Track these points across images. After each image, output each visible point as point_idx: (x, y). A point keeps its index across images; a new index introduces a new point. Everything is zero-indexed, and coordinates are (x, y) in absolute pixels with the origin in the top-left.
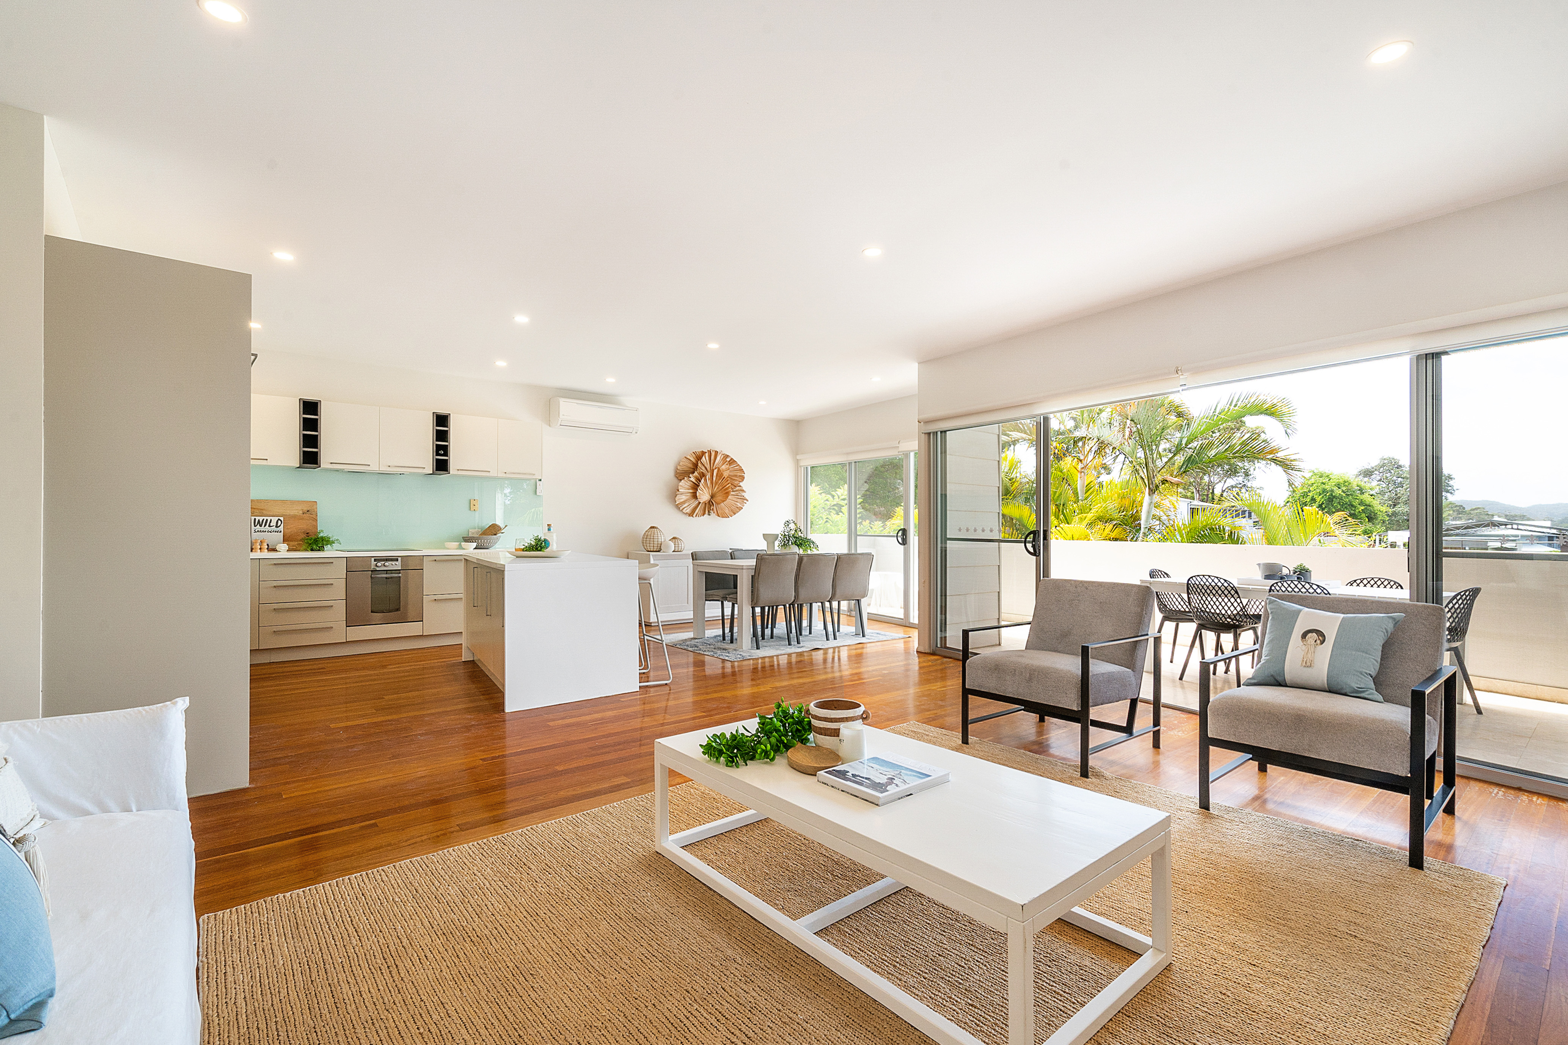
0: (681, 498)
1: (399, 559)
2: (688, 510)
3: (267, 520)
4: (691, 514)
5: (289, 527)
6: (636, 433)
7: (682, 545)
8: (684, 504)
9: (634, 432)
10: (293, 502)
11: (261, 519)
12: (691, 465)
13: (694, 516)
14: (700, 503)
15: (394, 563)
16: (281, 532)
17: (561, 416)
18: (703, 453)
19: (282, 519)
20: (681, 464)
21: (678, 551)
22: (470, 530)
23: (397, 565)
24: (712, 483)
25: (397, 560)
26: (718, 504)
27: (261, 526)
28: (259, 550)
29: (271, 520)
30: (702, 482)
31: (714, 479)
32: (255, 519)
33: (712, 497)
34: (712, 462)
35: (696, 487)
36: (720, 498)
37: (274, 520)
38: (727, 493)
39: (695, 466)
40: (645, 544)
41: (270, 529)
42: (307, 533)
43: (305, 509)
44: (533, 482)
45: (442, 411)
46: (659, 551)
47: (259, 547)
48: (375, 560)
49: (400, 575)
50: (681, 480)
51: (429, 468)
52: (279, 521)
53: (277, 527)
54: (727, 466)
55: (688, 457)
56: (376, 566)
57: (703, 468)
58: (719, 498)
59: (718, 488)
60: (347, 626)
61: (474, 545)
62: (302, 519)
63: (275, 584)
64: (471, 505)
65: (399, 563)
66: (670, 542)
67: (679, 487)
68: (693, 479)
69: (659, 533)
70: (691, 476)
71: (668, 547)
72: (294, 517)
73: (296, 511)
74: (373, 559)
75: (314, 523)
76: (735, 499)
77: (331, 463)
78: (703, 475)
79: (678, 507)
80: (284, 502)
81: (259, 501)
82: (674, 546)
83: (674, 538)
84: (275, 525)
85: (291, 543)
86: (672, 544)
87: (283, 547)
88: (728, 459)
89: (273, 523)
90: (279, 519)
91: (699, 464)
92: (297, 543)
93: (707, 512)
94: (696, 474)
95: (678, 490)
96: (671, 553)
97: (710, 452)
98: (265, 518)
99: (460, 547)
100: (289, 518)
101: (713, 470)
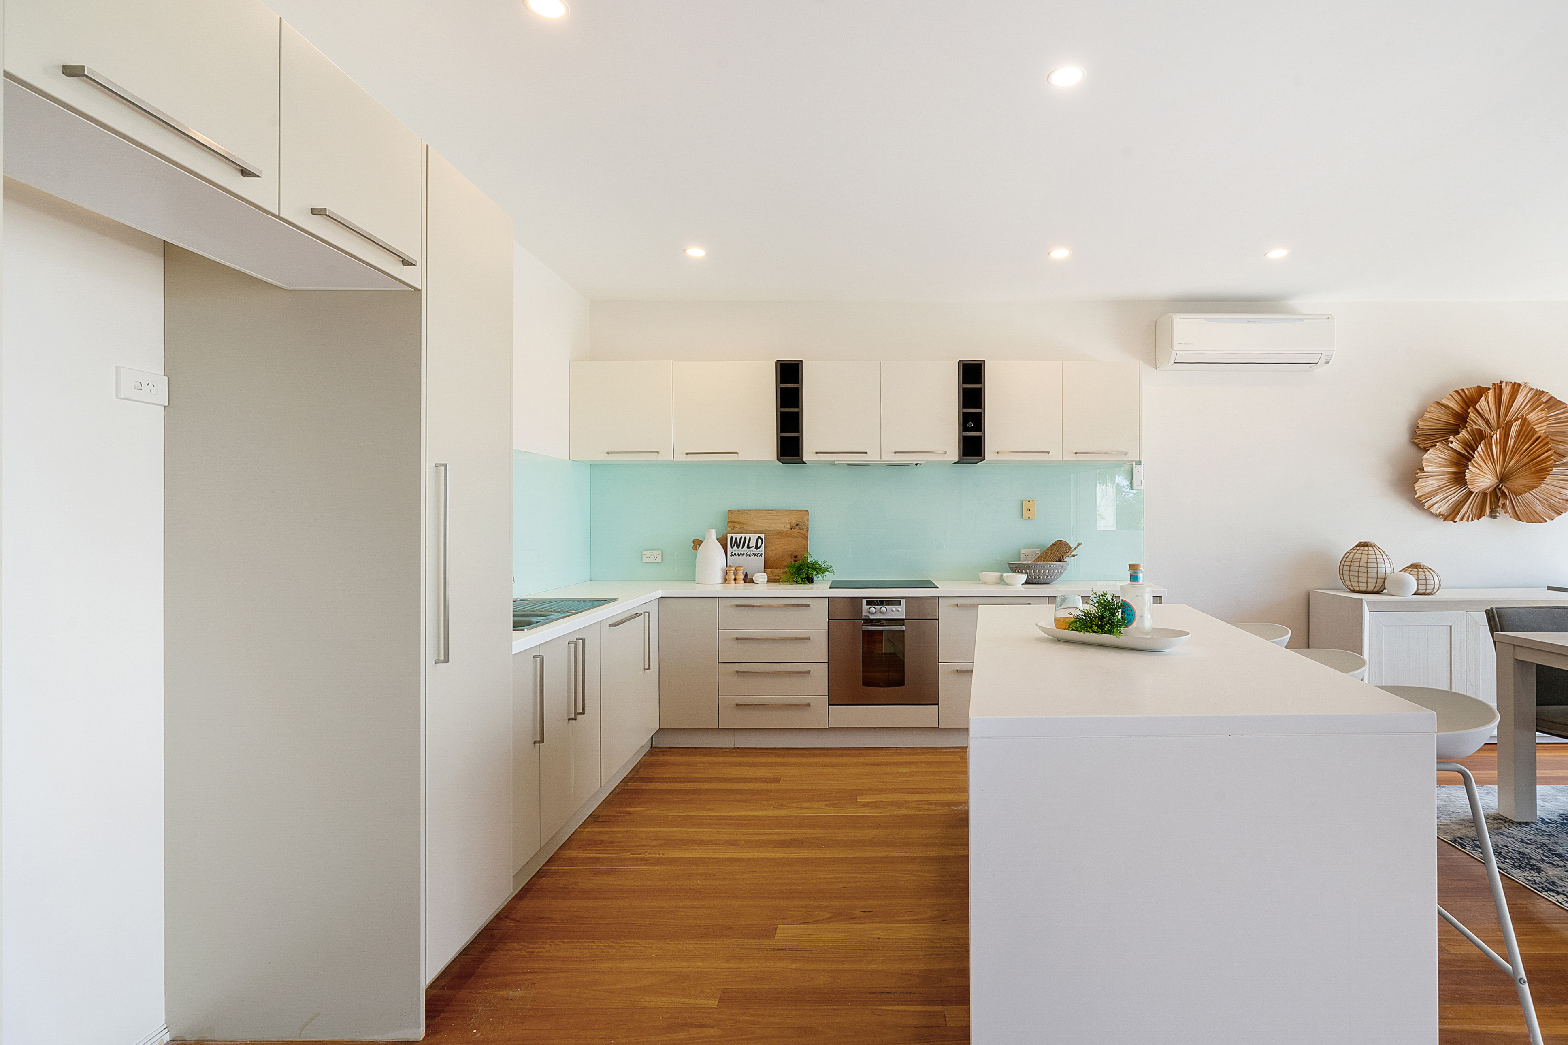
0: (1424, 486)
1: (903, 601)
2: (1443, 508)
3: (745, 538)
4: (1451, 515)
5: (773, 548)
6: (1327, 362)
7: (1434, 581)
8: (1434, 495)
9: (1322, 361)
10: (780, 512)
11: (738, 536)
12: (1449, 419)
13: (1457, 519)
14: (1471, 493)
15: (894, 608)
16: (761, 555)
17: (1176, 346)
18: (1481, 391)
19: (762, 536)
20: (1427, 415)
21: (1425, 594)
22: (1023, 551)
23: (898, 612)
24: (1504, 450)
25: (899, 603)
26: (1517, 494)
27: (738, 547)
28: (734, 582)
29: (750, 538)
30: (1479, 449)
31: (1511, 441)
32: (732, 537)
33: (1503, 478)
34: (1503, 407)
35: (1462, 461)
36: (1522, 481)
37: (754, 537)
38: (1542, 470)
39: (1460, 420)
40: (1346, 578)
41: (748, 551)
42: (795, 557)
43: (794, 522)
44: (1126, 467)
45: (972, 357)
46: (1378, 592)
47: (733, 577)
48: (868, 603)
49: (903, 628)
50: (1426, 450)
51: (953, 450)
52: (760, 540)
53: (757, 548)
54: (1542, 414)
55: (1444, 401)
56: (869, 612)
57: (1480, 421)
58: (1518, 482)
59: (1517, 462)
60: (829, 705)
61: (1023, 577)
62: (790, 536)
63: (739, 634)
64: (1025, 510)
65: (902, 608)
66: (1406, 574)
67: (1424, 464)
68: (1455, 445)
69: (1379, 556)
70: (1451, 438)
71: (1401, 585)
72: (780, 533)
73: (782, 524)
74: (864, 601)
75: (804, 542)
76: (1560, 483)
77: (816, 453)
78: (1480, 436)
79: (1418, 503)
80: (769, 512)
81: (740, 512)
82: (1415, 582)
83: (1415, 567)
84: (755, 545)
85: (776, 571)
86: (1411, 581)
87: (761, 577)
88: (1544, 399)
89: (753, 543)
90: (759, 537)
91: (1472, 415)
92: (782, 571)
93: (1488, 511)
94: (1464, 434)
95: (1422, 470)
96: (1410, 597)
97: (1499, 388)
98: (743, 536)
99: (1001, 581)
100: (768, 538)
101: (1509, 425)
